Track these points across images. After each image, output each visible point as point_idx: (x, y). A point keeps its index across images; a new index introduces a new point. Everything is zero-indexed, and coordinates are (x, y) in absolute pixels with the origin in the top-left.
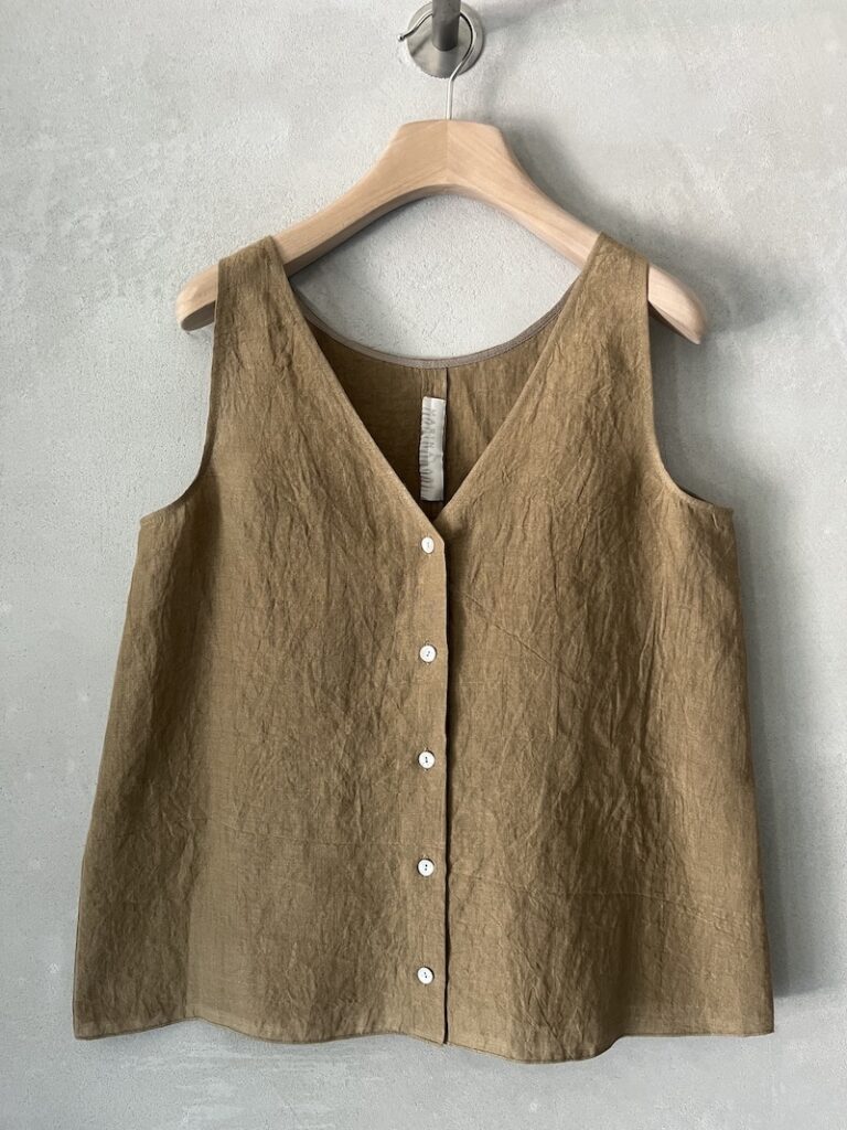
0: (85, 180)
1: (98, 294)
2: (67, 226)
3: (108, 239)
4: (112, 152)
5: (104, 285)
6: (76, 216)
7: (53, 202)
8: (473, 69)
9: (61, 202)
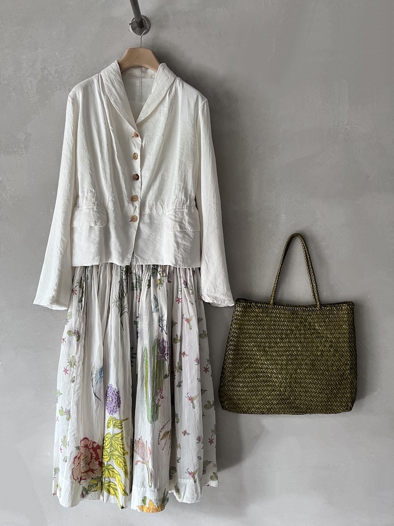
0: (51, 60)
1: (54, 90)
2: (46, 72)
3: (57, 75)
4: (57, 53)
5: (56, 87)
6: (49, 70)
7: (43, 66)
8: (148, 33)
9: (44, 66)
